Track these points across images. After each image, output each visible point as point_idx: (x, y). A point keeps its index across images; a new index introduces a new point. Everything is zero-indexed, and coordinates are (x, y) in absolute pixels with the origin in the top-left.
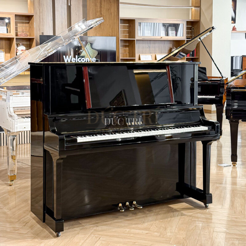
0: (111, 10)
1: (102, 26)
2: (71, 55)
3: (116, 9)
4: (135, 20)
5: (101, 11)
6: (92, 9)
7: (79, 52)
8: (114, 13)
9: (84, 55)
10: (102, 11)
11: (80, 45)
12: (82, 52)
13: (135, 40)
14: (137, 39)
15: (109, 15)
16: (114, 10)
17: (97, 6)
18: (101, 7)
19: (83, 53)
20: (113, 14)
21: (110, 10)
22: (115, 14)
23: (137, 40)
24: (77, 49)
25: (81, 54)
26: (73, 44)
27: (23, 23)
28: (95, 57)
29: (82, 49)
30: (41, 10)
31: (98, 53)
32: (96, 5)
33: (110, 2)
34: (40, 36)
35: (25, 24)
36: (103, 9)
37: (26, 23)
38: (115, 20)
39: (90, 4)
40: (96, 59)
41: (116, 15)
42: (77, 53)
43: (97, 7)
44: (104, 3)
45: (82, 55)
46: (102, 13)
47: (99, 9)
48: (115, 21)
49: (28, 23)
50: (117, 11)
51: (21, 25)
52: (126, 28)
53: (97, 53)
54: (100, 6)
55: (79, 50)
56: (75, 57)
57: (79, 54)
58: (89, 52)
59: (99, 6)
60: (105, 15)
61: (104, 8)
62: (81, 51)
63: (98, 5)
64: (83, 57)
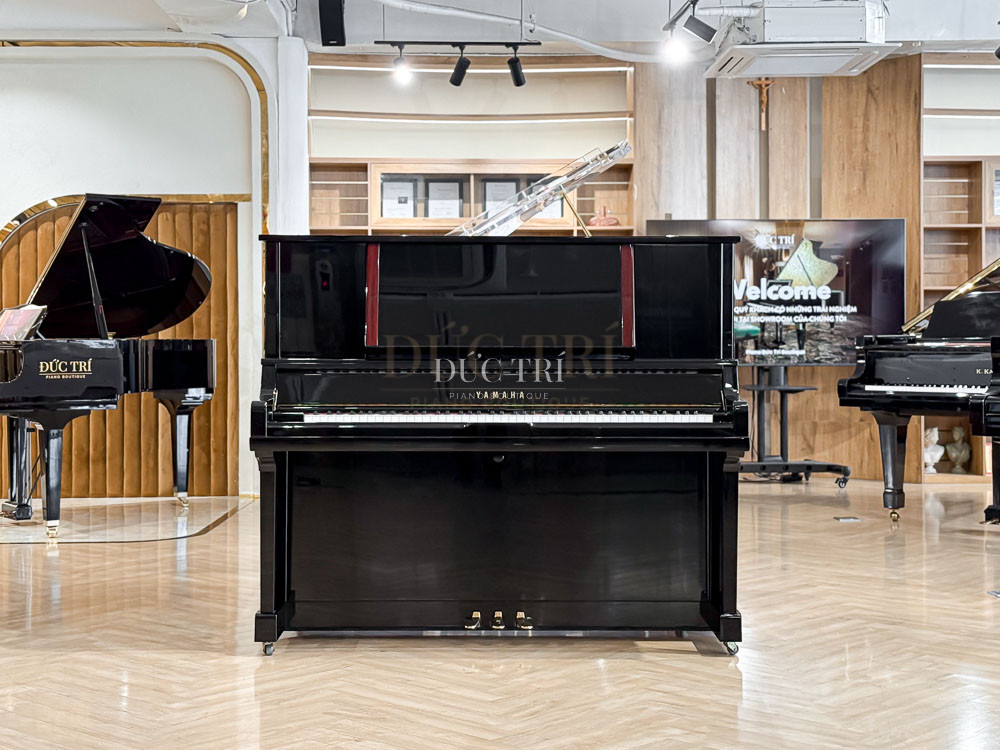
0: (898, 135)
1: (868, 189)
2: (743, 277)
3: (912, 132)
4: (980, 162)
5: (865, 141)
6: (839, 138)
7: (771, 266)
8: (907, 144)
9: (788, 278)
10: (871, 140)
11: (775, 248)
12: (781, 269)
13: (980, 229)
14: (988, 226)
15: (891, 152)
16: (907, 135)
17: (854, 125)
18: (866, 129)
19: (784, 271)
20: (902, 148)
21: (893, 138)
22: (910, 145)
23: (987, 229)
24: (765, 260)
25: (778, 275)
26: (751, 244)
27: (610, 188)
28: (828, 285)
29: (781, 260)
30: (665, 149)
31: (840, 271)
32: (851, 125)
33: (895, 112)
34: (648, 222)
35: (615, 193)
36: (871, 135)
37: (619, 188)
38: (910, 166)
39: (832, 122)
40: (832, 289)
41: (911, 150)
42: (765, 272)
43: (853, 131)
44: (877, 114)
45: (782, 277)
46: (870, 147)
47: (860, 137)
48: (910, 171)
49: (626, 187)
50: (915, 138)
51: (606, 193)
52: (961, 191)
53: (836, 272)
54: (864, 124)
55: (774, 261)
56: (757, 283)
57: (772, 275)
58: (807, 270)
59: (860, 125)
60: (877, 152)
61: (876, 132)
62: (780, 264)
63: (859, 122)
64: (785, 284)
